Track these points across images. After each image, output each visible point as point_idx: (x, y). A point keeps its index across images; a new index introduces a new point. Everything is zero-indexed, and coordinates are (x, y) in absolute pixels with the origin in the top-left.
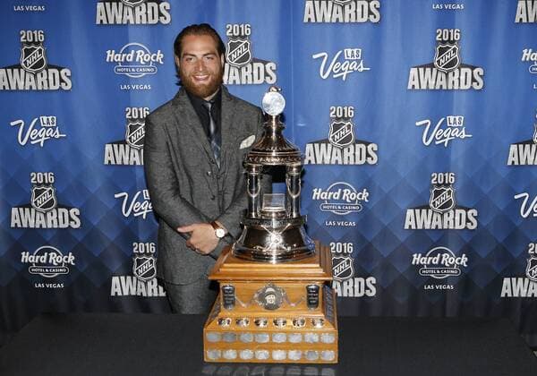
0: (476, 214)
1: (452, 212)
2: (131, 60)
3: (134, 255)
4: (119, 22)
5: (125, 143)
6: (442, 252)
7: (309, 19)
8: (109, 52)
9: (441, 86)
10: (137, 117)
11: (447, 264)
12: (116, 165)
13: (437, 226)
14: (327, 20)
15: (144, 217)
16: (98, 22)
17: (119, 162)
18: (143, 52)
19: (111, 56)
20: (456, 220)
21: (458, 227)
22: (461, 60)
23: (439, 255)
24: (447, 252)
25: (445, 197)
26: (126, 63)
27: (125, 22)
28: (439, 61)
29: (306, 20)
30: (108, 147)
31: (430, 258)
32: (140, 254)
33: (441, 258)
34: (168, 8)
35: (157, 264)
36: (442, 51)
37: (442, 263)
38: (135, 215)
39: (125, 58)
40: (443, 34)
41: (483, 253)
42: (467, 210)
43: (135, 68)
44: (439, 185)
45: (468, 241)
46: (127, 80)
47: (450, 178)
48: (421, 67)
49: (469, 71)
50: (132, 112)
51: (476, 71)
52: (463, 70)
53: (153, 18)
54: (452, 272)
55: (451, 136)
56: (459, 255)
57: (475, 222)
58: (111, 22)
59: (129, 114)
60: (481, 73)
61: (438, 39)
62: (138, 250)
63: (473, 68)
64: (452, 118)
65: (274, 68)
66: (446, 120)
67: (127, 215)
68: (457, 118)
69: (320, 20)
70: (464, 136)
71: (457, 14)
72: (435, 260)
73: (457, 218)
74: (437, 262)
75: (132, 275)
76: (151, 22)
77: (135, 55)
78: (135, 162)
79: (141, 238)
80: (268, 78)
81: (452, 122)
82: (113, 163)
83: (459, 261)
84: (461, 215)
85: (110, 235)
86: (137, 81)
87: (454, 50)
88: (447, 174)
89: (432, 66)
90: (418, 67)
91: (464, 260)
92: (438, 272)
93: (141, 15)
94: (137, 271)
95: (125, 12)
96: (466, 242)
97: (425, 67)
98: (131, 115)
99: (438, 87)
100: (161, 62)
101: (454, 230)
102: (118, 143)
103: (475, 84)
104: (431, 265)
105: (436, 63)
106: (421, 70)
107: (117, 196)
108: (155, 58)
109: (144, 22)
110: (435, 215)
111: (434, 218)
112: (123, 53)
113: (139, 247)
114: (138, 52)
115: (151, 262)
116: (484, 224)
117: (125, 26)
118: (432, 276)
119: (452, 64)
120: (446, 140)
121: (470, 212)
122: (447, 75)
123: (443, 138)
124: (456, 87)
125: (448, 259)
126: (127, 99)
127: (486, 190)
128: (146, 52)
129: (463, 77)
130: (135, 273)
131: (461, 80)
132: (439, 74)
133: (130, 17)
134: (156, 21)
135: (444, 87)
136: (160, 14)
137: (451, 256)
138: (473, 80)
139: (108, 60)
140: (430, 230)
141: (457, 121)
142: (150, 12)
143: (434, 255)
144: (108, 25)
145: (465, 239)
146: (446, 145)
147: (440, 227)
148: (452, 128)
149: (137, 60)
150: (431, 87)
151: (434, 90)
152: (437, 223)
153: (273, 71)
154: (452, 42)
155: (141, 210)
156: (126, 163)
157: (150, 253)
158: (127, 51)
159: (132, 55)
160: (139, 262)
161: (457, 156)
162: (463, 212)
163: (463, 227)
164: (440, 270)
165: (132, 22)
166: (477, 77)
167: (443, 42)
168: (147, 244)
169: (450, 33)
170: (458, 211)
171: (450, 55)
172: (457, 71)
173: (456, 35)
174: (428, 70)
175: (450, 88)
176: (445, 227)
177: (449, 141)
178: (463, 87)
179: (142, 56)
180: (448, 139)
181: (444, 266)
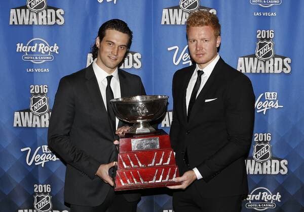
0: (286, 163)
1: (269, 162)
2: (35, 51)
3: (35, 194)
4: (26, 23)
5: (29, 111)
6: (262, 191)
7: (165, 22)
8: (18, 45)
9: (261, 71)
10: (38, 92)
11: (266, 200)
12: (22, 127)
13: (258, 172)
14: (178, 23)
15: (43, 166)
16: (11, 23)
17: (25, 125)
18: (44, 45)
19: (20, 47)
20: (273, 168)
21: (273, 173)
22: (275, 52)
23: (260, 193)
24: (266, 191)
25: (264, 151)
26: (31, 53)
27: (31, 23)
28: (259, 53)
29: (163, 23)
30: (17, 114)
31: (253, 196)
32: (39, 193)
33: (262, 195)
34: (63, 13)
35: (52, 200)
36: (261, 46)
37: (262, 199)
38: (36, 164)
39: (31, 49)
40: (261, 34)
41: (292, 191)
42: (280, 160)
43: (38, 57)
44: (259, 142)
45: (281, 183)
46: (32, 65)
47: (268, 137)
48: (246, 57)
49: (280, 60)
50: (35, 89)
51: (285, 60)
52: (277, 59)
53: (51, 21)
54: (270, 205)
55: (268, 107)
56: (274, 193)
57: (286, 169)
58: (21, 23)
59: (32, 90)
60: (289, 62)
61: (258, 37)
62: (38, 190)
63: (283, 58)
64: (269, 94)
65: (140, 57)
66: (264, 95)
67: (30, 164)
68: (273, 93)
69: (173, 23)
70: (277, 106)
71: (271, 19)
72: (257, 197)
73: (273, 166)
74: (258, 199)
75: (33, 209)
76: (50, 23)
77: (38, 47)
78: (36, 125)
79: (40, 182)
80: (135, 64)
81: (269, 96)
82: (20, 125)
83: (275, 198)
84: (276, 164)
85: (17, 179)
86: (38, 66)
87: (270, 45)
88: (265, 135)
89: (254, 56)
90: (244, 57)
91: (278, 196)
92: (259, 205)
93: (43, 18)
94: (37, 206)
95: (31, 16)
96: (280, 184)
97: (249, 57)
98: (34, 91)
99: (258, 72)
100: (57, 52)
101: (270, 175)
102: (24, 111)
103: (285, 69)
104: (254, 201)
105: (257, 54)
106: (246, 59)
107: (22, 150)
108: (52, 49)
109: (45, 23)
110: (257, 164)
111: (257, 166)
112: (29, 45)
113: (39, 188)
114: (40, 45)
115: (48, 198)
116: (293, 170)
117: (31, 26)
118: (255, 208)
119: (268, 55)
120: (265, 110)
121: (282, 162)
122: (265, 63)
123: (263, 108)
124: (271, 71)
125: (267, 196)
126: (31, 79)
127: (293, 145)
128: (46, 45)
129: (276, 65)
130: (35, 207)
131: (275, 66)
132: (259, 62)
133: (35, 20)
134: (53, 23)
135: (263, 72)
136: (57, 18)
137: (269, 194)
138: (284, 66)
139: (17, 51)
140: (254, 175)
141: (273, 96)
142: (49, 16)
143: (256, 193)
144: (18, 25)
145: (279, 181)
146: (264, 113)
147: (261, 173)
148: (269, 101)
149: (39, 51)
150: (254, 71)
151: (256, 73)
152: (258, 170)
153: (139, 59)
154: (269, 40)
155: (40, 161)
156: (30, 125)
157: (47, 193)
158: (32, 44)
159: (35, 47)
160: (39, 199)
161: (273, 121)
162: (277, 162)
163: (277, 172)
164: (261, 204)
165: (36, 23)
166: (286, 65)
167: (262, 39)
168: (45, 186)
169: (266, 33)
170: (274, 161)
171: (267, 49)
172: (272, 60)
173: (271, 34)
174: (251, 59)
175: (267, 72)
176: (265, 173)
177: (267, 110)
178: (276, 71)
179: (43, 48)
180: (266, 108)
181: (264, 201)
